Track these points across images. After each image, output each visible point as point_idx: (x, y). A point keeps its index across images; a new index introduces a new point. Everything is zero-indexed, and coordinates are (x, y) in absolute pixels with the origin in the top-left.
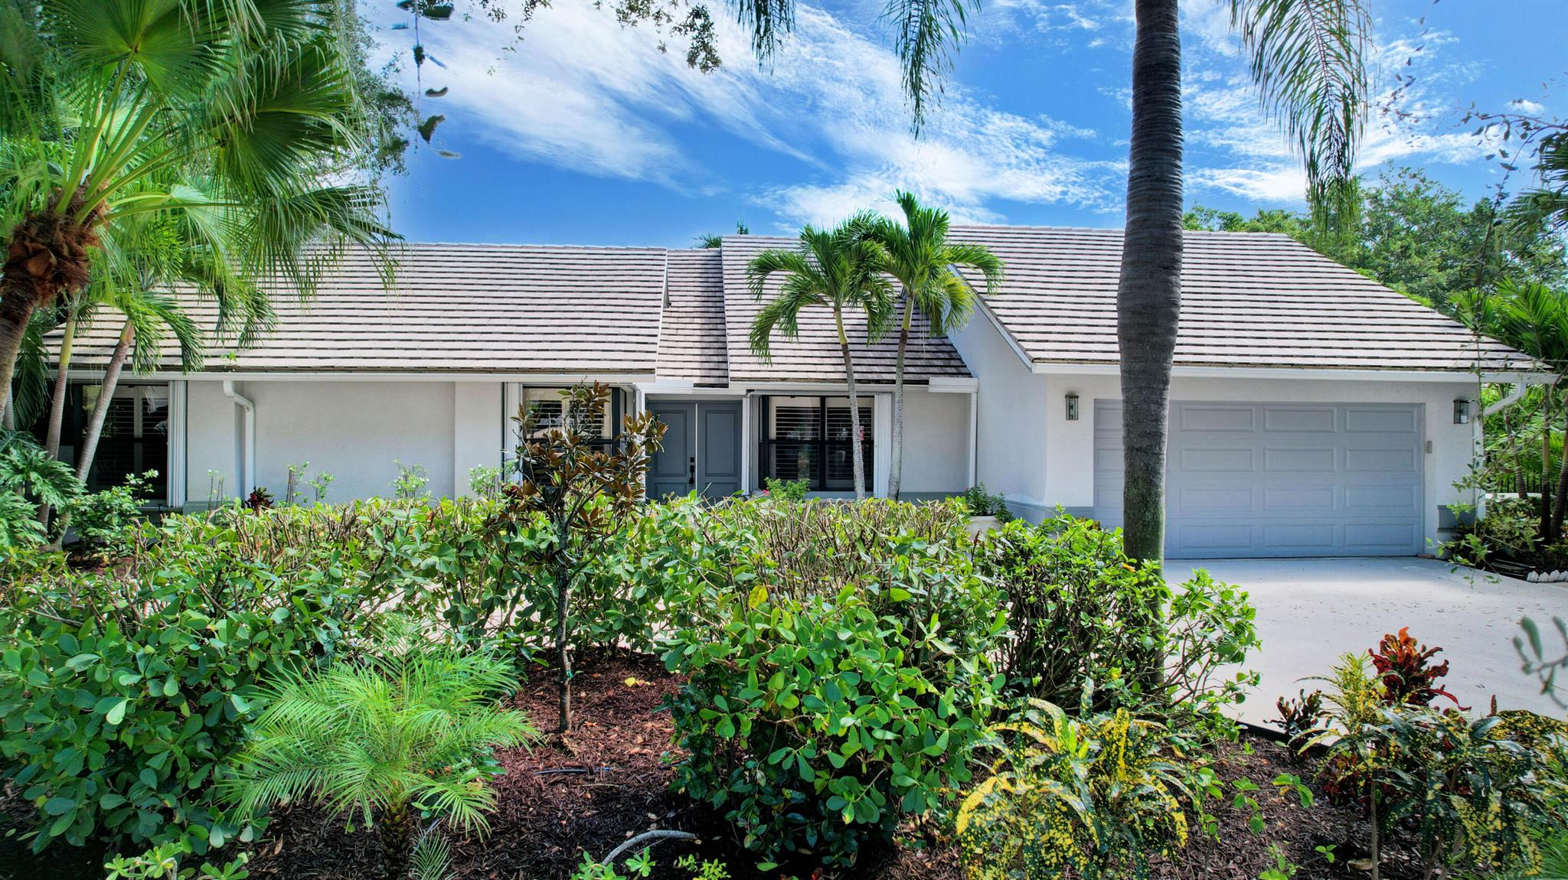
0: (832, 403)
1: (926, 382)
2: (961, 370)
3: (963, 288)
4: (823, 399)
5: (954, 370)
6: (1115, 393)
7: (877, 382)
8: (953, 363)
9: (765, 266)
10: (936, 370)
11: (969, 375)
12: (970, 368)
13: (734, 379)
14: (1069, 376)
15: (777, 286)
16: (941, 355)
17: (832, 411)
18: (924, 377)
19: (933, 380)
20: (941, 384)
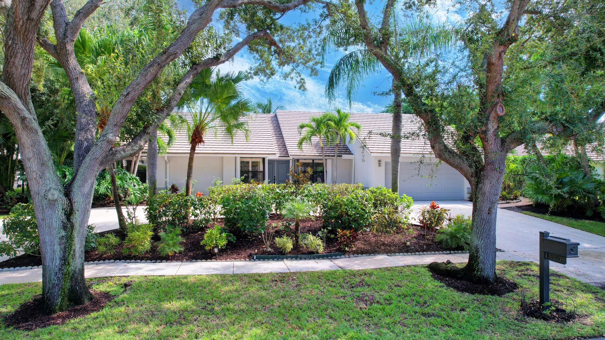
0: (315, 161)
1: (341, 156)
2: (350, 153)
3: (353, 134)
4: (313, 160)
5: (348, 153)
6: (390, 160)
7: (328, 156)
8: (348, 151)
9: (302, 127)
10: (343, 153)
11: (352, 154)
12: (352, 152)
13: (291, 155)
14: (378, 156)
15: (305, 132)
16: (344, 149)
17: (316, 163)
18: (341, 155)
19: (343, 155)
20: (345, 157)
